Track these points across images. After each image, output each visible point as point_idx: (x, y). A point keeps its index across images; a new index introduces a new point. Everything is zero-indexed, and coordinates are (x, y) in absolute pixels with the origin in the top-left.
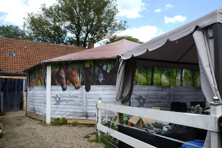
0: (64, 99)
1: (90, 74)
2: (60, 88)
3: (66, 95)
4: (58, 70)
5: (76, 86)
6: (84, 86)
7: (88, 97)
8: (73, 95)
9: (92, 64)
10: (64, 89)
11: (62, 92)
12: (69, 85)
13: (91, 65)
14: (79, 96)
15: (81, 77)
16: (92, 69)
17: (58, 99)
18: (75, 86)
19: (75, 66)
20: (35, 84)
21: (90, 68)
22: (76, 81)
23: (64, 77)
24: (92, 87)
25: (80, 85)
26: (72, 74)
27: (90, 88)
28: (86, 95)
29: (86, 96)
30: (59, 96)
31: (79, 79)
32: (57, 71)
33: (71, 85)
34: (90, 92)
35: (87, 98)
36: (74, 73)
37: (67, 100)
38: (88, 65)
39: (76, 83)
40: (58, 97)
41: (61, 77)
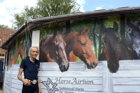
0: (62, 86)
1: (117, 39)
2: (56, 66)
3: (69, 79)
4: (51, 35)
5: (89, 62)
6: (105, 63)
7: (114, 83)
8: (81, 79)
9: (118, 23)
10: (64, 69)
11: (59, 74)
12: (74, 60)
13: (115, 24)
14: (95, 82)
15: (98, 46)
16: (119, 31)
17: (51, 86)
18: (85, 62)
19: (85, 27)
20: (13, 62)
21: (115, 29)
22: (87, 54)
23: (63, 48)
24: (122, 64)
25: (96, 61)
26: (80, 42)
27: (118, 66)
28: (111, 79)
29: (111, 81)
30: (54, 81)
31: (93, 49)
32: (50, 39)
33: (78, 60)
34: (119, 73)
35: (112, 85)
36: (83, 39)
37: (70, 89)
38: (109, 25)
39: (89, 56)
40: (51, 82)
41: (57, 48)
